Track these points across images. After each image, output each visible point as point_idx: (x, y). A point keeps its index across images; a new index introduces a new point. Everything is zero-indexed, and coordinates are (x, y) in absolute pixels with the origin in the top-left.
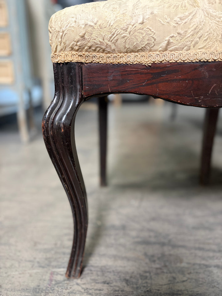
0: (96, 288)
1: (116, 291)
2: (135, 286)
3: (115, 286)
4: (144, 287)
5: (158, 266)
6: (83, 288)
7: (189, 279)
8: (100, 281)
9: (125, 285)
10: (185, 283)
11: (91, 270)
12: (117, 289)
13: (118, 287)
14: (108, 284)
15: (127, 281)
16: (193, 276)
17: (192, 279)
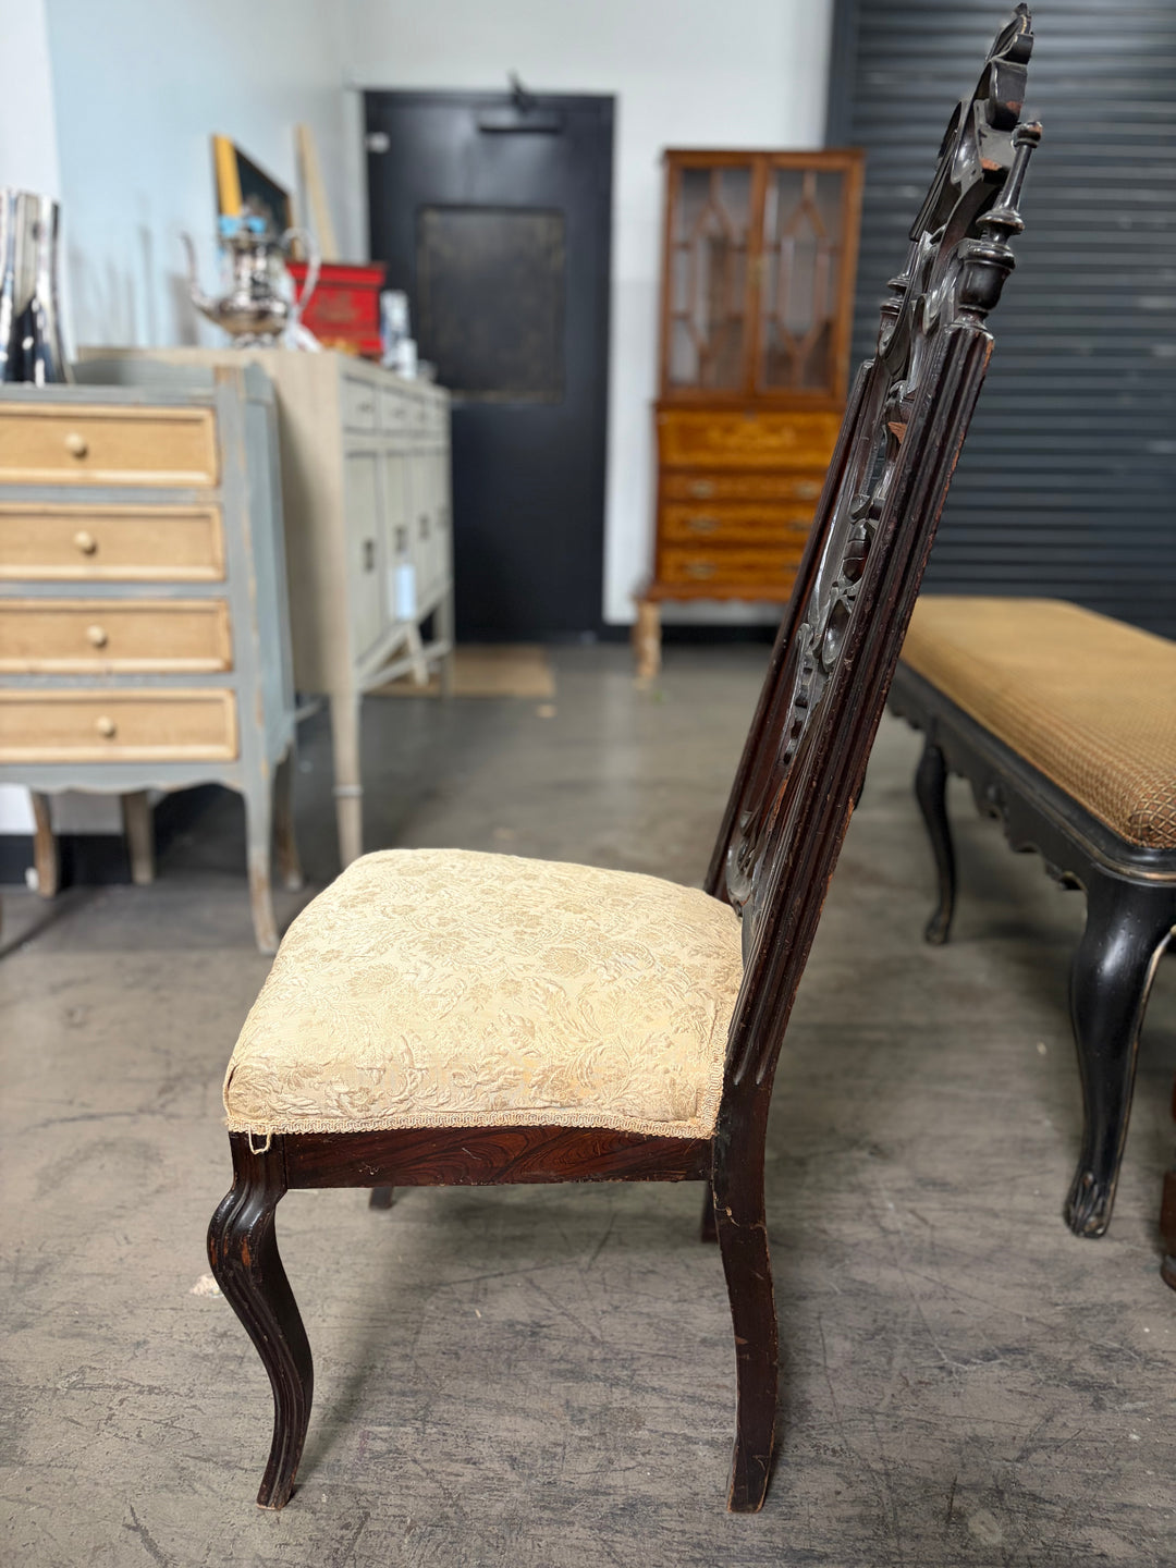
0: (449, 1470)
1: (488, 1478)
2: (527, 1472)
3: (489, 1469)
4: (545, 1474)
5: (585, 1433)
6: (424, 1470)
7: (640, 1464)
8: (460, 1457)
9: (509, 1468)
10: (627, 1473)
11: (444, 1434)
12: (492, 1475)
13: (494, 1471)
14: (474, 1464)
15: (513, 1461)
16: (650, 1460)
17: (646, 1465)
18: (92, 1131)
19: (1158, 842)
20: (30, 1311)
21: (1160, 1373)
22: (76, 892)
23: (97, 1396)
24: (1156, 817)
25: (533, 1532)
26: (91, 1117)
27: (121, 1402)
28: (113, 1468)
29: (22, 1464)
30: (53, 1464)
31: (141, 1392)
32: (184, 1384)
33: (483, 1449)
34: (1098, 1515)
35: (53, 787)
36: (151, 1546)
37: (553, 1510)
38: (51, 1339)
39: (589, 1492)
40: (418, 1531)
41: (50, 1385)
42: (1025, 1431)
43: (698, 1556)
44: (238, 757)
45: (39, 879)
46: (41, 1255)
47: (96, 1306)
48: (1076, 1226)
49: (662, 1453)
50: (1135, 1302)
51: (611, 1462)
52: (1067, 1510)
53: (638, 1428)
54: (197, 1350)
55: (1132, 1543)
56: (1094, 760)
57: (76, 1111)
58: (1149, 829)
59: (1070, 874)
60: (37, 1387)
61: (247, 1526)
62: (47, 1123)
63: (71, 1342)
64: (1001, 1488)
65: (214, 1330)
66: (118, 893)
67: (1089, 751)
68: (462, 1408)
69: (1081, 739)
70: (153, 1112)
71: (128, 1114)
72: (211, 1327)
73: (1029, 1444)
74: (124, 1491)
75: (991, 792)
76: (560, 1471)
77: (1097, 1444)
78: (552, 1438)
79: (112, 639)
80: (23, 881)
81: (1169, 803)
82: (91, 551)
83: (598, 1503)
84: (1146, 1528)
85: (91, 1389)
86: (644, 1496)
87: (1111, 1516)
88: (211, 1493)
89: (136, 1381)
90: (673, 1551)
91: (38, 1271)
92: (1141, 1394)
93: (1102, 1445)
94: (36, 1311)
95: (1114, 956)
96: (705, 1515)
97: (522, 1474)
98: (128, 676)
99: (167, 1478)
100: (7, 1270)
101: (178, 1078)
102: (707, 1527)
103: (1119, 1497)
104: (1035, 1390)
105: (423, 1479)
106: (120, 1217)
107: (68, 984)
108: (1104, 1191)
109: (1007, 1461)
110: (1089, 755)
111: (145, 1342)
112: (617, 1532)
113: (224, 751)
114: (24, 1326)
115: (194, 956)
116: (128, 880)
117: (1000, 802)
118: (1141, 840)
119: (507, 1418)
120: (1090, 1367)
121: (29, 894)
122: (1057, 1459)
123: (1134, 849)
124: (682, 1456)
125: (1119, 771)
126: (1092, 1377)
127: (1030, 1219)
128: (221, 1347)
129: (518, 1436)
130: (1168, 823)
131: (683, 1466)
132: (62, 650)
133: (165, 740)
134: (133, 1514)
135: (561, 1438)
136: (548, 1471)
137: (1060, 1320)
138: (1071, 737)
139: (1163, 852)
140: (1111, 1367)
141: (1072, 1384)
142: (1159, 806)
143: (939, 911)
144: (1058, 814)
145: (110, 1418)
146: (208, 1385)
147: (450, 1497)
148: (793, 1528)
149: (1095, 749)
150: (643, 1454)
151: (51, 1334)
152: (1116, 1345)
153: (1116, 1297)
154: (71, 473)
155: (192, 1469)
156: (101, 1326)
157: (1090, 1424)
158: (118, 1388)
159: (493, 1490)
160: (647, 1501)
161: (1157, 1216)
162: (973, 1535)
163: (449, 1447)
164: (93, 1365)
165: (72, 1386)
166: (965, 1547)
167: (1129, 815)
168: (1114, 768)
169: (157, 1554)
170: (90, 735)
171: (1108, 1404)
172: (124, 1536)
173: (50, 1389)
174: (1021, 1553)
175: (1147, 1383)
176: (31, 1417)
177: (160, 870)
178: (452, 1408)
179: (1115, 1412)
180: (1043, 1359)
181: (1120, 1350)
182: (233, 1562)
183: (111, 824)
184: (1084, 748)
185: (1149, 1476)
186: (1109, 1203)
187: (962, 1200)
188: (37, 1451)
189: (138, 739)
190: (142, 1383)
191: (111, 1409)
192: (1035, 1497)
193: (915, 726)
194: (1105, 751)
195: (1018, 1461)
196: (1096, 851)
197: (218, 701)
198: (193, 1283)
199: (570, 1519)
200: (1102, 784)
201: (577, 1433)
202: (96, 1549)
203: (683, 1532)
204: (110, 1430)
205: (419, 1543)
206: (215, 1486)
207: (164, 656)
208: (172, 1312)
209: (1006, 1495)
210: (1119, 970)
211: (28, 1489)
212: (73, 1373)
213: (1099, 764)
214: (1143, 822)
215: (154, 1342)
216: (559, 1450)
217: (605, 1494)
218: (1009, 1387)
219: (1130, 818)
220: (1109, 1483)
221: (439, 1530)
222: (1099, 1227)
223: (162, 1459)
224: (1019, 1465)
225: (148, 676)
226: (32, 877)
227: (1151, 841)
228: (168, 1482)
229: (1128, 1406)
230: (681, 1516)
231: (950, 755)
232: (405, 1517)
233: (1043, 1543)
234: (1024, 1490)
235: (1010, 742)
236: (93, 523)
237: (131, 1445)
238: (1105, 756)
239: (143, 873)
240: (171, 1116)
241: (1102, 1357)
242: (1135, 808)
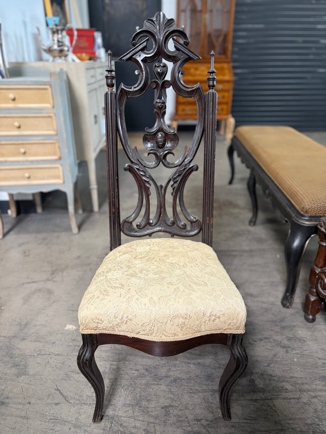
0: (131, 372)
1: (141, 374)
2: (150, 372)
3: (141, 372)
4: (154, 373)
5: (164, 362)
6: (125, 372)
7: (177, 369)
8: (134, 369)
9: (146, 371)
10: (174, 372)
11: (130, 364)
12: (142, 373)
13: (142, 372)
14: (138, 371)
15: (147, 370)
16: (179, 368)
17: (178, 370)
18: (34, 286)
19: (309, 214)
20: (25, 335)
21: (302, 343)
22: (22, 215)
23: (45, 357)
24: (309, 208)
25: (152, 387)
26: (34, 282)
27: (51, 358)
28: (50, 375)
29: (28, 375)
30: (36, 375)
31: (55, 355)
32: (66, 353)
33: (139, 367)
34: (286, 379)
35: (14, 192)
36: (61, 394)
37: (157, 381)
38: (31, 342)
39: (165, 377)
40: (125, 387)
41: (33, 355)
42: (269, 359)
43: (191, 392)
44: (64, 182)
45: (12, 212)
46: (26, 320)
47: (42, 333)
48: (284, 305)
49: (182, 367)
50: (298, 325)
51: (170, 369)
52: (278, 378)
53: (176, 361)
54: (68, 344)
55: (293, 386)
56: (294, 189)
57: (30, 280)
58: (307, 211)
59: (286, 219)
60: (29, 355)
61: (84, 388)
62: (23, 284)
63: (37, 343)
64: (263, 373)
65: (72, 339)
66: (33, 215)
67: (293, 186)
68: (134, 357)
69: (291, 182)
70: (50, 280)
71: (43, 281)
72: (70, 338)
73: (270, 362)
74: (54, 381)
75: (267, 192)
76: (158, 372)
77: (286, 362)
78: (156, 364)
79: (27, 152)
80: (7, 213)
81: (313, 204)
82: (19, 127)
83: (167, 379)
84: (297, 382)
85: (43, 355)
86: (178, 377)
87: (289, 380)
88: (75, 380)
89: (54, 352)
90: (185, 390)
91: (26, 325)
92: (298, 349)
93: (287, 362)
94: (27, 335)
95: (296, 243)
96: (193, 382)
97: (149, 373)
98: (32, 162)
99: (64, 377)
100: (18, 324)
101: (55, 270)
102: (193, 385)
103: (291, 375)
104: (272, 348)
105: (125, 375)
106: (45, 309)
107: (23, 244)
108: (291, 297)
109: (265, 366)
110: (293, 187)
111: (55, 342)
112: (172, 386)
113: (60, 181)
114: (24, 339)
115: (56, 234)
116: (35, 212)
117: (269, 194)
118: (305, 213)
119: (145, 359)
120: (286, 342)
121: (9, 217)
122: (277, 366)
123: (302, 216)
124: (187, 367)
125: (300, 193)
126: (286, 345)
127: (273, 304)
128: (74, 343)
129: (148, 364)
130: (312, 209)
131: (187, 370)
132: (14, 155)
133: (43, 178)
134: (57, 386)
135: (158, 364)
136: (155, 372)
137: (278, 330)
138: (288, 181)
139: (310, 217)
140: (291, 342)
141: (281, 346)
142: (310, 205)
143: (253, 217)
144: (284, 203)
145: (48, 362)
146: (71, 353)
147: (132, 379)
148: (213, 384)
149: (295, 185)
150: (178, 367)
151: (31, 341)
152: (292, 336)
153: (293, 324)
154: (11, 105)
155: (70, 374)
156: (43, 339)
157: (285, 356)
158: (49, 354)
159: (142, 377)
160: (179, 378)
161: (304, 302)
162: (256, 385)
163: (131, 367)
164: (43, 349)
165: (38, 355)
166: (254, 388)
167: (302, 207)
168: (299, 192)
169: (63, 396)
170: (23, 178)
171: (289, 351)
172: (55, 392)
173: (33, 356)
174: (267, 389)
175: (299, 346)
176: (29, 363)
177: (44, 208)
178: (131, 357)
179: (291, 354)
180: (274, 340)
181: (293, 338)
182: (82, 397)
183: (30, 198)
184: (292, 185)
185: (299, 370)
186: (292, 300)
187: (256, 299)
188: (31, 371)
189: (36, 178)
190: (55, 353)
191: (48, 360)
192: (271, 375)
193: (248, 167)
194: (297, 186)
195: (267, 366)
196: (293, 215)
197: (57, 168)
198: (65, 327)
199: (161, 383)
200: (296, 196)
201: (162, 362)
202: (48, 395)
203: (188, 386)
204: (49, 365)
205: (125, 390)
206: (76, 378)
207: (42, 156)
208: (61, 335)
209: (264, 375)
210: (297, 247)
211: (30, 381)
212: (38, 351)
213: (295, 190)
214: (306, 209)
215: (57, 342)
216: (158, 367)
217: (169, 377)
218: (266, 347)
220: (289, 371)
221: (130, 387)
222: (290, 305)
223: (62, 372)
224: (267, 367)
225: (38, 162)
226: (9, 212)
227: (307, 214)
228: (64, 378)
229: (294, 352)
230: (187, 382)
231: (257, 179)
232: (121, 384)
233: (273, 387)
234: (268, 373)
235: (273, 179)
236: (19, 119)
237: (54, 369)
238: (297, 188)
239: (39, 210)
240: (54, 282)
241: (288, 339)
242: (304, 205)
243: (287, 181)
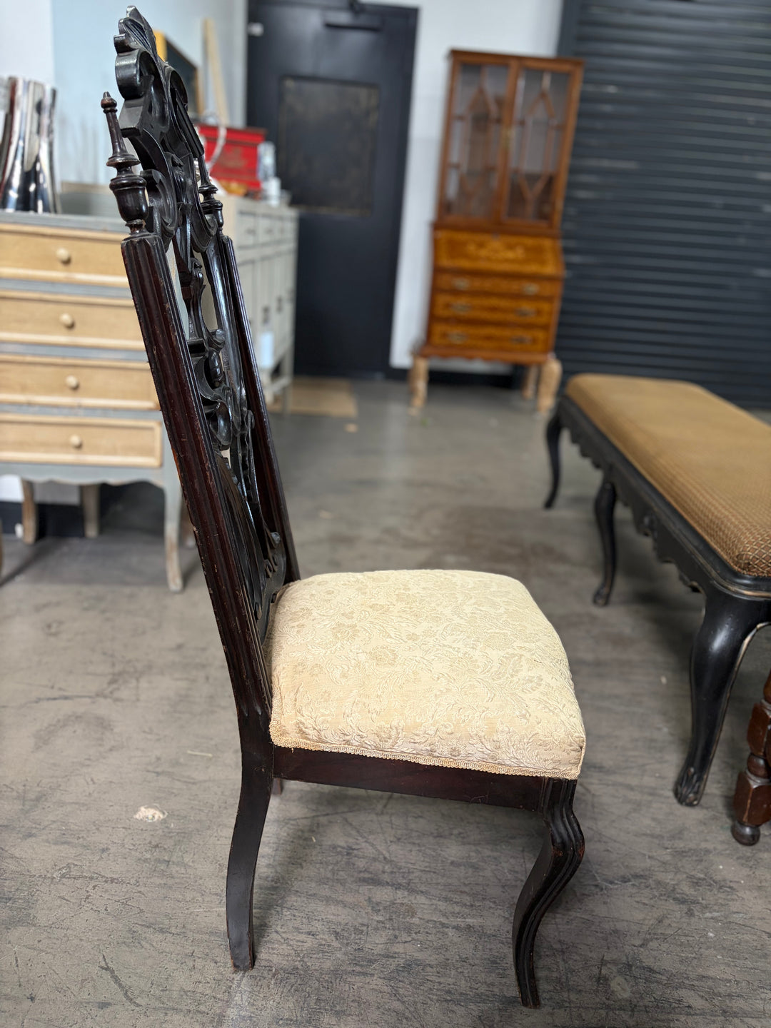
0: (298, 939)
1: (321, 945)
2: (345, 941)
3: (322, 939)
4: (357, 943)
5: (381, 918)
6: (282, 938)
7: (413, 939)
8: (304, 931)
9: (334, 939)
10: (406, 944)
11: (294, 916)
12: (324, 942)
13: (325, 940)
14: (313, 935)
15: (337, 934)
16: (420, 937)
17: (418, 940)
18: (67, 707)
19: (754, 572)
20: (34, 826)
21: (728, 895)
22: (48, 541)
23: (79, 883)
24: (754, 557)
25: (349, 979)
26: (66, 698)
27: (94, 887)
28: (91, 930)
29: (34, 925)
30: (53, 926)
31: (106, 882)
32: (133, 877)
33: (318, 926)
34: (687, 982)
35: (38, 478)
36: (116, 980)
37: (362, 966)
38: (47, 844)
39: (383, 956)
40: (280, 976)
41: (49, 875)
42: (646, 928)
43: (449, 998)
44: (161, 465)
45: (24, 531)
46: (39, 789)
47: (75, 824)
48: (681, 799)
49: (427, 933)
50: (715, 849)
51: (396, 937)
52: (669, 979)
53: (412, 916)
54: (140, 856)
55: (707, 1000)
56: (716, 513)
57: (56, 693)
58: (749, 564)
59: (695, 584)
60: (40, 876)
61: (174, 970)
62: (38, 700)
63: (62, 847)
64: (630, 963)
65: (150, 843)
66: (75, 542)
67: (713, 505)
68: (305, 899)
69: (708, 497)
70: (105, 697)
71: (90, 697)
72: (148, 841)
73: (648, 937)
74: (99, 945)
75: (646, 520)
76: (365, 942)
77: (688, 938)
78: (360, 921)
79: (82, 385)
80: (14, 532)
81: (763, 549)
82: (71, 326)
83: (388, 963)
84: (716, 991)
85: (75, 878)
86: (416, 959)
87: (696, 983)
88: (152, 948)
89: (103, 874)
90: (434, 995)
91: (38, 799)
92: (716, 908)
93: (691, 939)
94: (38, 826)
95: (720, 641)
96: (453, 972)
97: (342, 943)
98: (92, 410)
99: (125, 938)
100: (18, 798)
101: (120, 674)
102: (454, 980)
103: (700, 970)
104: (652, 902)
105: (282, 944)
106: (88, 766)
107: (45, 606)
108: (700, 779)
109: (635, 946)
110: (713, 509)
111: (107, 849)
112: (400, 981)
113: (152, 461)
114: (30, 835)
115: (127, 590)
116: (82, 534)
117: (651, 527)
118: (744, 569)
119: (333, 907)
120: (686, 889)
121: (17, 540)
122: (665, 946)
123: (737, 575)
124: (439, 935)
125: (732, 523)
126: (687, 896)
127: (653, 793)
128: (155, 854)
129: (340, 919)
130: (761, 561)
131: (440, 941)
132: (50, 390)
133: (113, 452)
134: (105, 960)
135: (366, 921)
136: (358, 941)
137: (668, 858)
138: (702, 494)
139: (756, 579)
140: (699, 890)
141: (674, 899)
142: (756, 550)
143: (603, 585)
144: (690, 545)
145: (87, 898)
146: (147, 878)
147: (299, 956)
148: (505, 983)
149: (717, 505)
150: (416, 933)
151: (47, 841)
152: (702, 876)
153: (703, 845)
154: (59, 274)
155: (140, 932)
156: (79, 838)
157: (685, 925)
158: (91, 878)
159: (325, 952)
160: (418, 962)
161: (733, 793)
162: (613, 992)
163: (297, 924)
164: (76, 863)
165: (63, 876)
166: (608, 999)
167: (737, 554)
168: (729, 520)
169: (120, 985)
170: (65, 446)
171: (696, 913)
172: (99, 974)
173: (49, 878)
174: (641, 1004)
175: (720, 901)
176: (38, 895)
177: (102, 529)
178: (299, 899)
179: (700, 918)
180: (659, 883)
181: (704, 879)
182: (167, 992)
183: (73, 499)
184: (710, 503)
185: (719, 959)
186: (702, 786)
187: (613, 778)
188: (43, 917)
189: (96, 450)
190: (106, 875)
191: (88, 892)
192: (651, 970)
193: (597, 465)
194: (724, 507)
195: (641, 946)
196: (714, 573)
197: (151, 429)
198: (136, 811)
199: (372, 972)
200: (720, 529)
201: (375, 918)
202: (83, 981)
203: (440, 983)
204: (88, 905)
205: (280, 984)
206: (154, 944)
207: (116, 397)
208: (124, 830)
209: (633, 968)
210: (723, 649)
211: (39, 941)
212: (63, 868)
213: (719, 515)
214: (746, 559)
215: (113, 849)
216: (365, 928)
217: (393, 957)
218: (637, 899)
219: (737, 557)
220: (695, 962)
221: (292, 977)
222: (695, 800)
223: (121, 925)
224: (642, 949)
225: (105, 411)
226: (19, 530)
227: (749, 571)
228: (125, 940)
229: (708, 915)
230: (438, 973)
231: (619, 491)
232: (272, 967)
233: (654, 998)
234: (644, 964)
235: (661, 490)
236: (73, 308)
237: (102, 915)
238: (723, 511)
239: (92, 531)
240: (117, 700)
241: (693, 882)
242: (741, 550)
243: (698, 495)
